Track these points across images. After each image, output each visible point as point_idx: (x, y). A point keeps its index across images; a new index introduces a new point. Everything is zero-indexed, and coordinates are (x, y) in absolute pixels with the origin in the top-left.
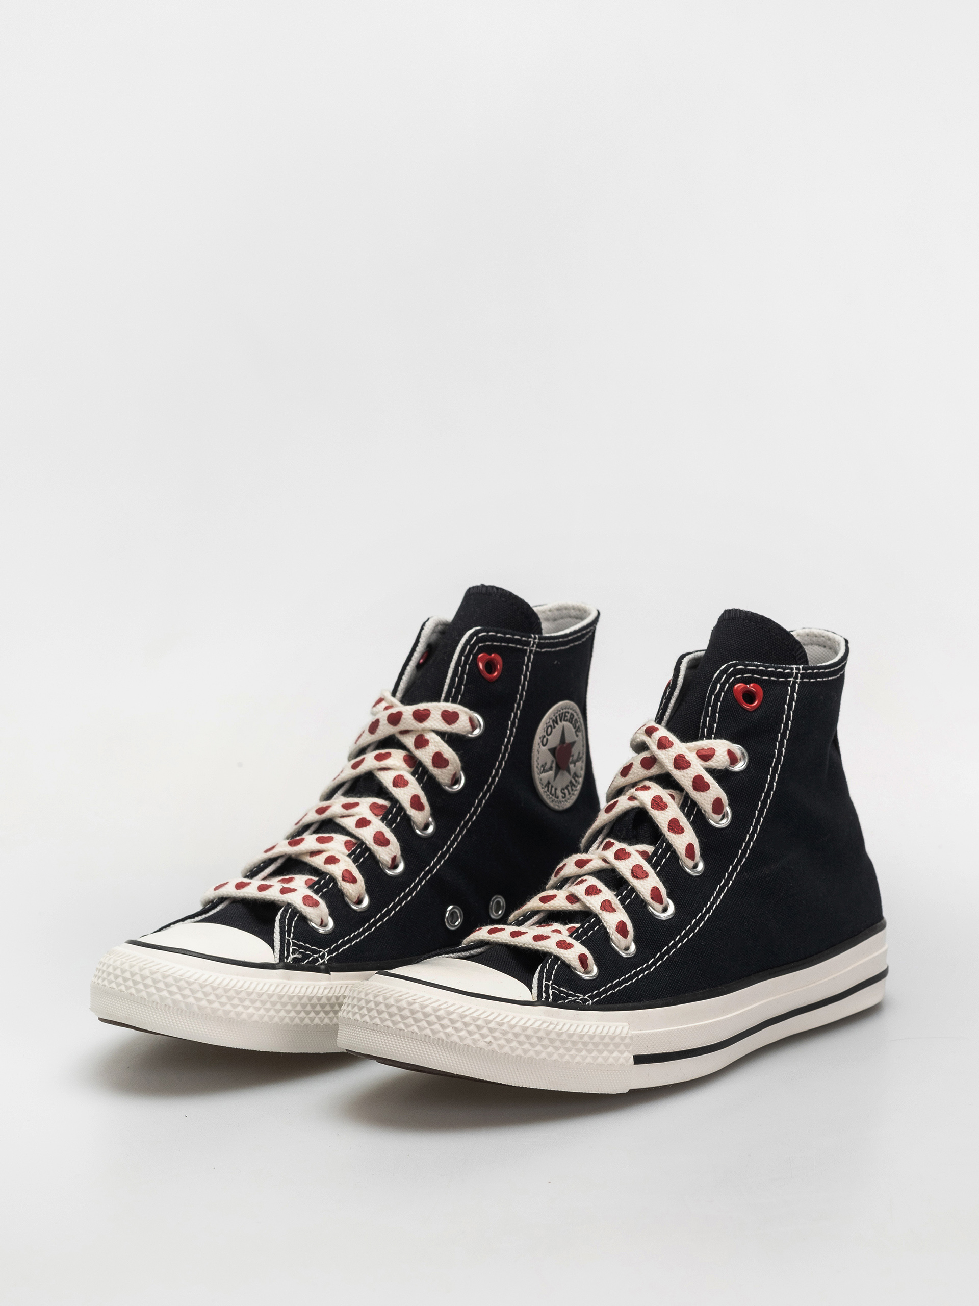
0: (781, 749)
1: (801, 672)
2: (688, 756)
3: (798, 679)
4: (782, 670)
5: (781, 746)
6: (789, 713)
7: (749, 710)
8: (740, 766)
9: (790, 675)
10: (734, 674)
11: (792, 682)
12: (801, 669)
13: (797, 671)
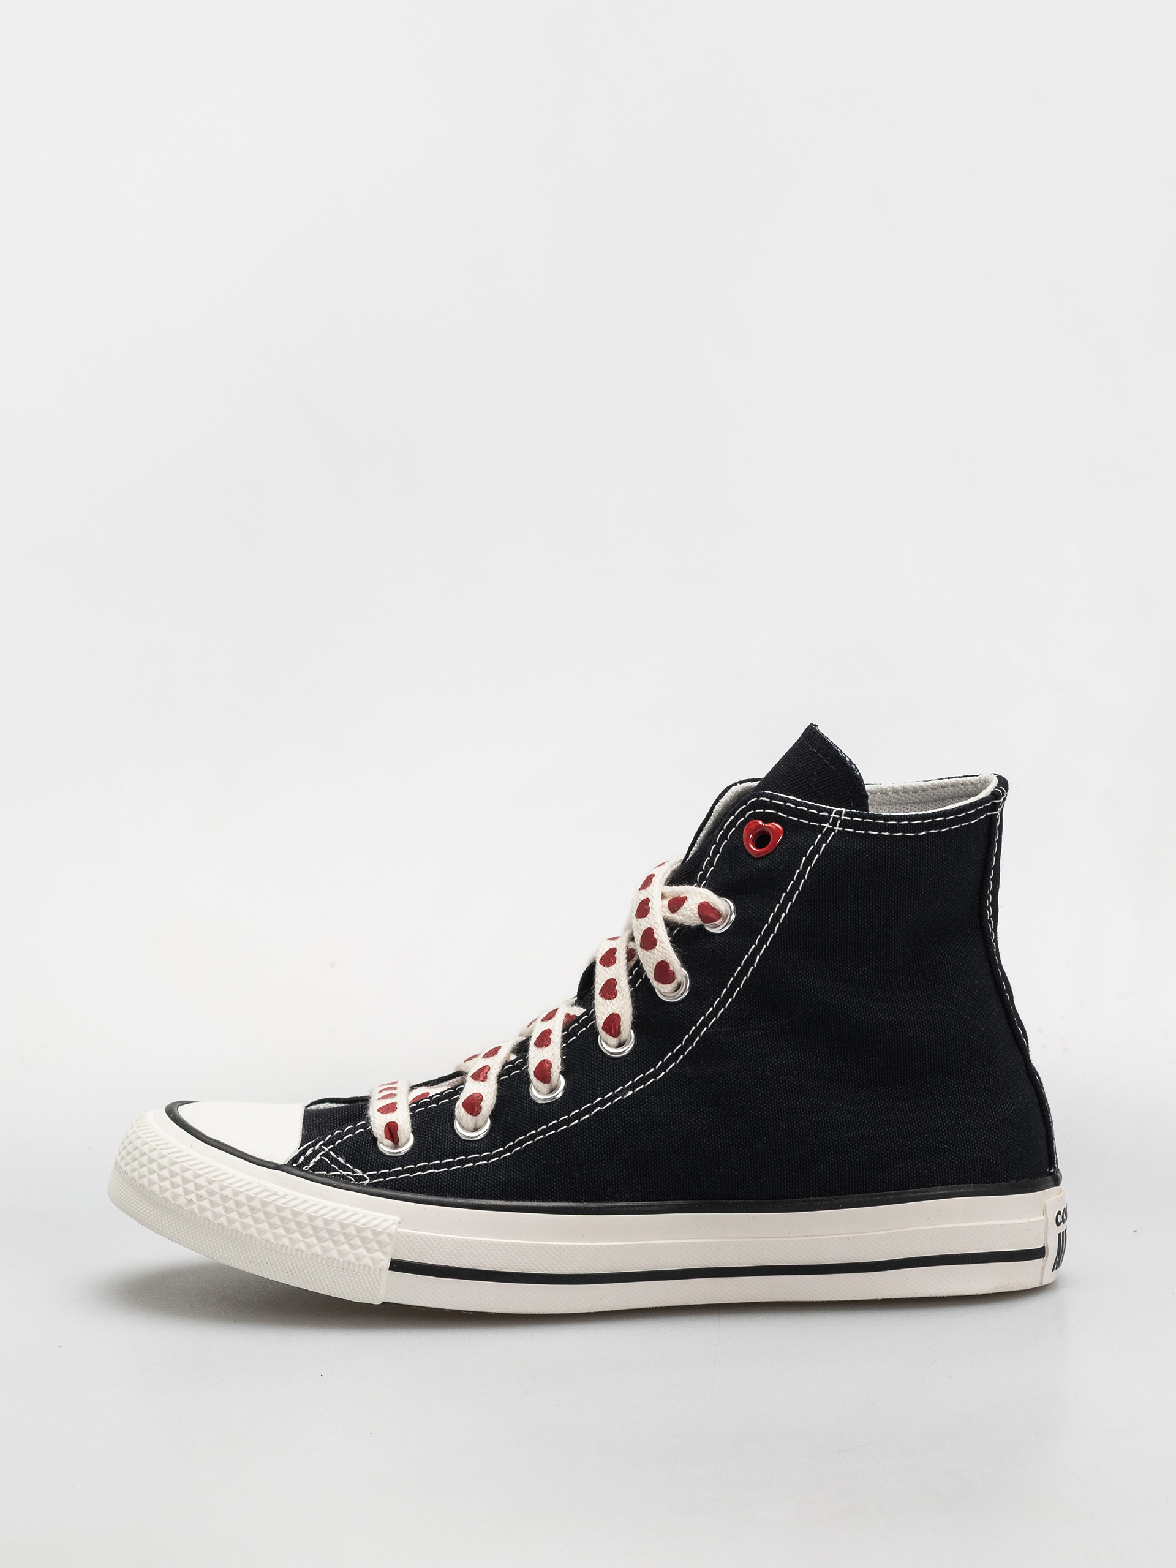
0: (781, 912)
1: (843, 817)
2: (652, 904)
3: (836, 827)
4: (816, 812)
5: (782, 909)
6: (804, 870)
7: (754, 855)
8: (718, 928)
9: (826, 820)
10: (753, 806)
11: (825, 829)
12: (843, 814)
13: (838, 816)
